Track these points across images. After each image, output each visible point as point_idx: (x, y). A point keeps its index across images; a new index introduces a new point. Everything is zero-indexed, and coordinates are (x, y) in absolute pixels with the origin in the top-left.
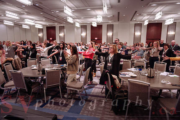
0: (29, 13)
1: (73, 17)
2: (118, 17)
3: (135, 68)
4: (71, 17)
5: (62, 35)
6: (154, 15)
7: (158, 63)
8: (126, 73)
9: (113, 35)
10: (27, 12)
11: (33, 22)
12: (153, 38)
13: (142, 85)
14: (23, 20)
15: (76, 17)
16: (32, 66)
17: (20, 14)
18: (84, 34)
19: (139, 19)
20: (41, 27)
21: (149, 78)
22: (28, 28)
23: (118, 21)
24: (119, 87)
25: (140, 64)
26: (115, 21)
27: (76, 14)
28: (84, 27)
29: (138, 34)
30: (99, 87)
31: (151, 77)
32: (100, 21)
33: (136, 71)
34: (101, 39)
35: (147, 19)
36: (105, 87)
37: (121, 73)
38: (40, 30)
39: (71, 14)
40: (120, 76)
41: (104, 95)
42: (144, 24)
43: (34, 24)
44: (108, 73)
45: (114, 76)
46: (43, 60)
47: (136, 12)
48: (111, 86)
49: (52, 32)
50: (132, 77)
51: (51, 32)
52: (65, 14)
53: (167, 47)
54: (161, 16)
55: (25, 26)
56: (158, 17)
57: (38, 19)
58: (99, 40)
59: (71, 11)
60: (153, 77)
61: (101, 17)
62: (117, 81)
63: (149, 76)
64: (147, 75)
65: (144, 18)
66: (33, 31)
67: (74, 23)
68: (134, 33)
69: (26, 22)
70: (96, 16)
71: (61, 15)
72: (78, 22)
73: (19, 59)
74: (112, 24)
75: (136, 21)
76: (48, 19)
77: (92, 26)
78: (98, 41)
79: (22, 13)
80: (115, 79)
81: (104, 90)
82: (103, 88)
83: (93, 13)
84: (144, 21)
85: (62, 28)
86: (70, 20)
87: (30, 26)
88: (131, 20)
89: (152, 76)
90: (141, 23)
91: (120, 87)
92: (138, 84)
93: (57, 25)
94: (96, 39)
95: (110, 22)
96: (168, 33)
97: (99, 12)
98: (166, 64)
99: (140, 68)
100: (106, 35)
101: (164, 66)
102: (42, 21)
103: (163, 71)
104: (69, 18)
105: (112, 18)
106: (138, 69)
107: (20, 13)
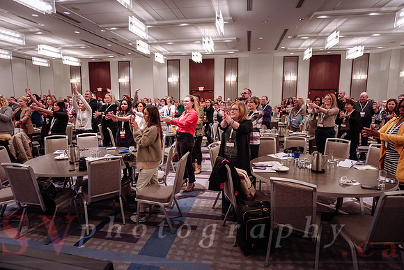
0: (47, 32)
1: (150, 42)
2: (248, 42)
3: (285, 151)
4: (144, 40)
5: (124, 80)
6: (324, 38)
7: (334, 141)
8: (265, 163)
9: (237, 81)
10: (42, 29)
11: (58, 51)
12: (323, 88)
13: (299, 190)
14: (34, 46)
15: (156, 42)
16: (56, 152)
17: (25, 32)
18: (173, 79)
19: (292, 46)
20: (75, 63)
21: (314, 175)
22: (47, 65)
23: (249, 50)
24: (250, 194)
25: (295, 143)
26: (241, 51)
27: (156, 35)
28: (173, 63)
29: (291, 78)
30: (208, 196)
31: (318, 172)
32: (210, 51)
33: (286, 158)
34: (213, 91)
35: (310, 47)
36: (221, 196)
37: (256, 164)
38: (74, 70)
39: (144, 35)
40: (254, 170)
41: (219, 213)
42: (303, 56)
43: (59, 56)
44: (227, 165)
45: (240, 171)
46: (80, 139)
47: (286, 31)
48: (234, 193)
49: (102, 73)
50: (279, 173)
51: (98, 73)
52: (130, 34)
53: (350, 106)
54: (337, 41)
55: (38, 59)
56: (332, 42)
57: (68, 46)
58: (207, 93)
59: (144, 29)
60: (323, 171)
61: (212, 43)
62: (247, 182)
63: (315, 169)
64: (310, 167)
65: (303, 45)
66: (58, 71)
67: (152, 55)
68: (283, 77)
69: (41, 52)
70: (200, 40)
71: (122, 35)
72: (160, 52)
73: (25, 137)
74: (234, 56)
75: (285, 50)
76: (92, 46)
77: (191, 62)
78: (205, 93)
79: (31, 30)
80: (243, 178)
81: (220, 203)
82: (217, 199)
83: (194, 32)
84: (303, 51)
85: (124, 66)
86: (143, 48)
87: (50, 60)
88: (276, 49)
89: (320, 169)
90: (296, 54)
91: (253, 194)
92: (291, 187)
93: (113, 59)
94: (201, 89)
95: (232, 53)
96: (354, 77)
97: (206, 31)
98: (350, 142)
99: (297, 151)
100: (223, 81)
101: (347, 147)
102: (78, 49)
103: (343, 158)
104: (140, 42)
105: (236, 44)
106: (291, 155)
107: (26, 30)
